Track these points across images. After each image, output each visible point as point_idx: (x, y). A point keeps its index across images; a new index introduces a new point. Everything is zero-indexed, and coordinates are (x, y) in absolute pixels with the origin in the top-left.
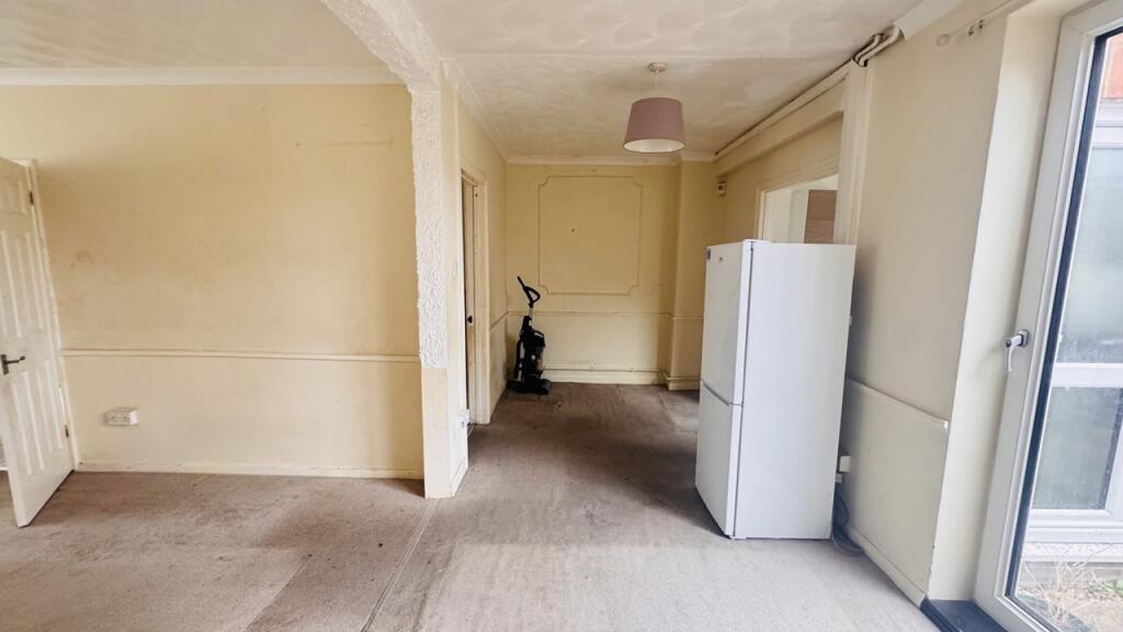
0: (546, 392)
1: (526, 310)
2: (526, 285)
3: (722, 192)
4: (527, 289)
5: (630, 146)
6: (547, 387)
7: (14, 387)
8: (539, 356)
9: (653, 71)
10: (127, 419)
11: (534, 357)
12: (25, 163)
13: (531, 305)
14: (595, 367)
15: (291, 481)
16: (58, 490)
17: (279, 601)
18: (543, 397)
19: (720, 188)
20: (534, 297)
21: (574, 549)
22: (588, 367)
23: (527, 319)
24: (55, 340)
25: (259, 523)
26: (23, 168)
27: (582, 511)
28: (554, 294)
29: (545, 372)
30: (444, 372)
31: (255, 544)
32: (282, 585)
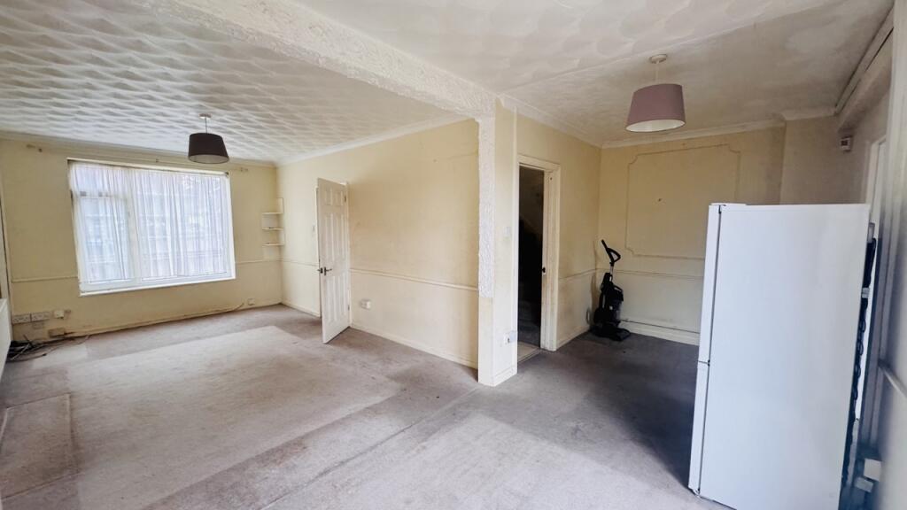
0: (619, 339)
1: (608, 268)
2: (609, 247)
3: (847, 147)
4: (609, 251)
5: (634, 128)
6: (622, 335)
7: (328, 282)
8: (617, 307)
9: (655, 62)
10: (366, 305)
11: (611, 308)
12: (344, 184)
13: (612, 264)
14: (678, 327)
15: (421, 353)
16: (341, 333)
17: (382, 403)
18: (615, 343)
19: (844, 143)
20: (615, 257)
21: (544, 443)
22: (671, 325)
23: (608, 276)
24: (347, 264)
25: (395, 368)
26: (343, 186)
27: (573, 425)
28: (639, 256)
29: (622, 322)
30: (491, 300)
31: (388, 377)
32: (386, 398)
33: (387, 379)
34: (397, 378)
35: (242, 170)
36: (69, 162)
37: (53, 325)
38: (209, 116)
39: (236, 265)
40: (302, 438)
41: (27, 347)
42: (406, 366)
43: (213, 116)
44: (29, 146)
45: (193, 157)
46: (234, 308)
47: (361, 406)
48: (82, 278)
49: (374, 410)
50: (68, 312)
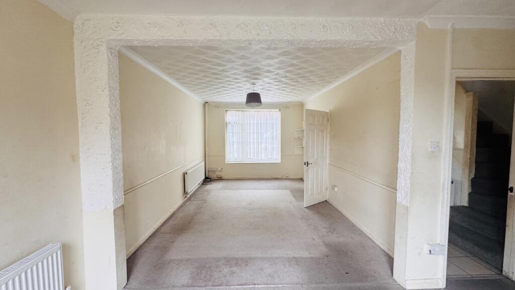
7: (309, 171)
10: (334, 189)
16: (319, 203)
17: (305, 258)
24: (327, 161)
25: (334, 238)
26: (327, 112)
30: (407, 208)
31: (323, 242)
32: (310, 256)
33: (322, 244)
34: (328, 245)
35: (286, 107)
36: (226, 111)
37: (218, 174)
38: (255, 84)
39: (281, 156)
40: (251, 259)
41: (209, 180)
42: (341, 240)
43: (256, 84)
44: (216, 106)
45: (248, 104)
46: (280, 177)
47: (292, 254)
48: (227, 156)
49: (296, 261)
50: (222, 169)
